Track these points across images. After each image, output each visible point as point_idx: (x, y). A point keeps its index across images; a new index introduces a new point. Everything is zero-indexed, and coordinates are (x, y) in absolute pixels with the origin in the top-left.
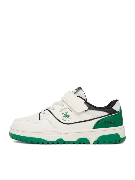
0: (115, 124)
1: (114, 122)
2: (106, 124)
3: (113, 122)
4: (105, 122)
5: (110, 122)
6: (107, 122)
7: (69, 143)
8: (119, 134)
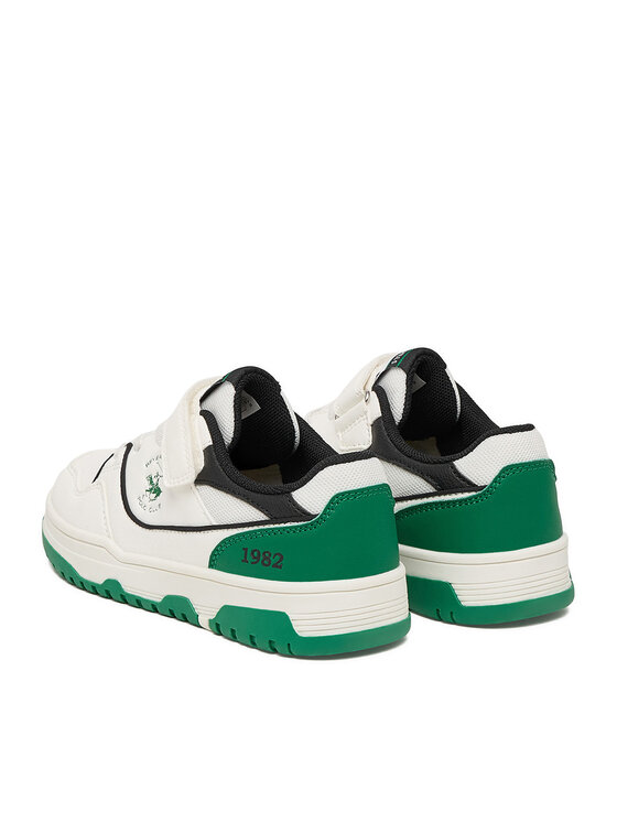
0: (280, 567)
1: (280, 560)
2: (245, 561)
3: (273, 561)
4: (246, 550)
5: (262, 558)
6: (253, 553)
7: (139, 603)
8: (291, 617)
